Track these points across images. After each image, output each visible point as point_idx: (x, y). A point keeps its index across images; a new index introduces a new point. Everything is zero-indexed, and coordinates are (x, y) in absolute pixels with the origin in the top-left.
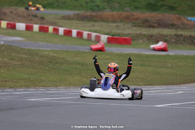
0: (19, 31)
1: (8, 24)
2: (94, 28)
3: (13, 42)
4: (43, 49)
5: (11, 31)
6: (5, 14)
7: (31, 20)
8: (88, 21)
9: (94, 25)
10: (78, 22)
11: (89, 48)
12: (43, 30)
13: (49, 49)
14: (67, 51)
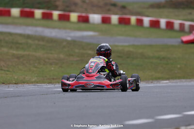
0: (94, 24)
1: (79, 17)
2: (190, 17)
3: (83, 37)
4: (120, 44)
5: (83, 25)
6: (76, 4)
7: (109, 10)
8: (184, 8)
9: (190, 14)
10: (171, 10)
11: (180, 40)
12: (124, 21)
13: (126, 44)
14: (151, 46)
